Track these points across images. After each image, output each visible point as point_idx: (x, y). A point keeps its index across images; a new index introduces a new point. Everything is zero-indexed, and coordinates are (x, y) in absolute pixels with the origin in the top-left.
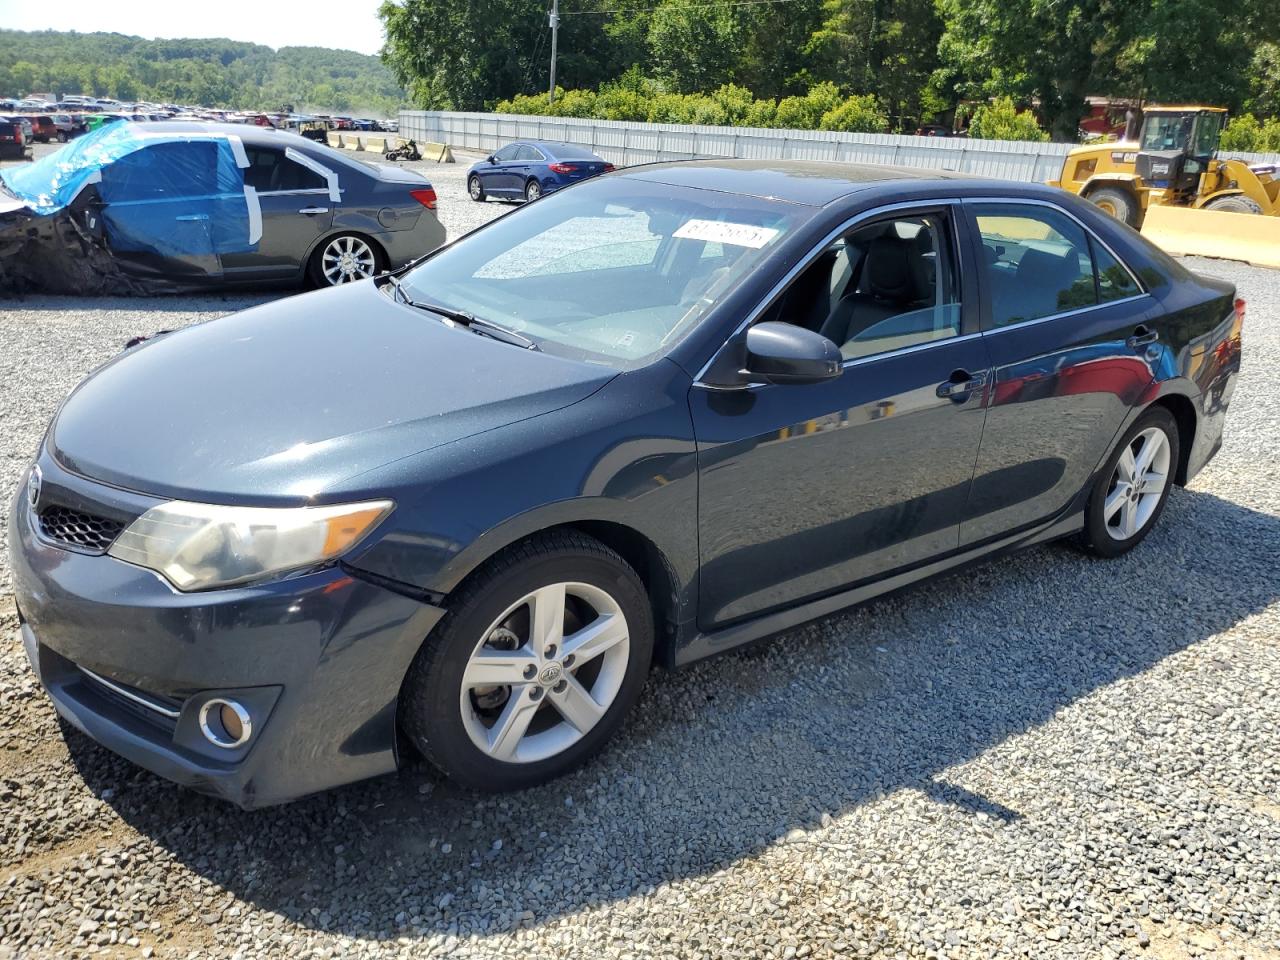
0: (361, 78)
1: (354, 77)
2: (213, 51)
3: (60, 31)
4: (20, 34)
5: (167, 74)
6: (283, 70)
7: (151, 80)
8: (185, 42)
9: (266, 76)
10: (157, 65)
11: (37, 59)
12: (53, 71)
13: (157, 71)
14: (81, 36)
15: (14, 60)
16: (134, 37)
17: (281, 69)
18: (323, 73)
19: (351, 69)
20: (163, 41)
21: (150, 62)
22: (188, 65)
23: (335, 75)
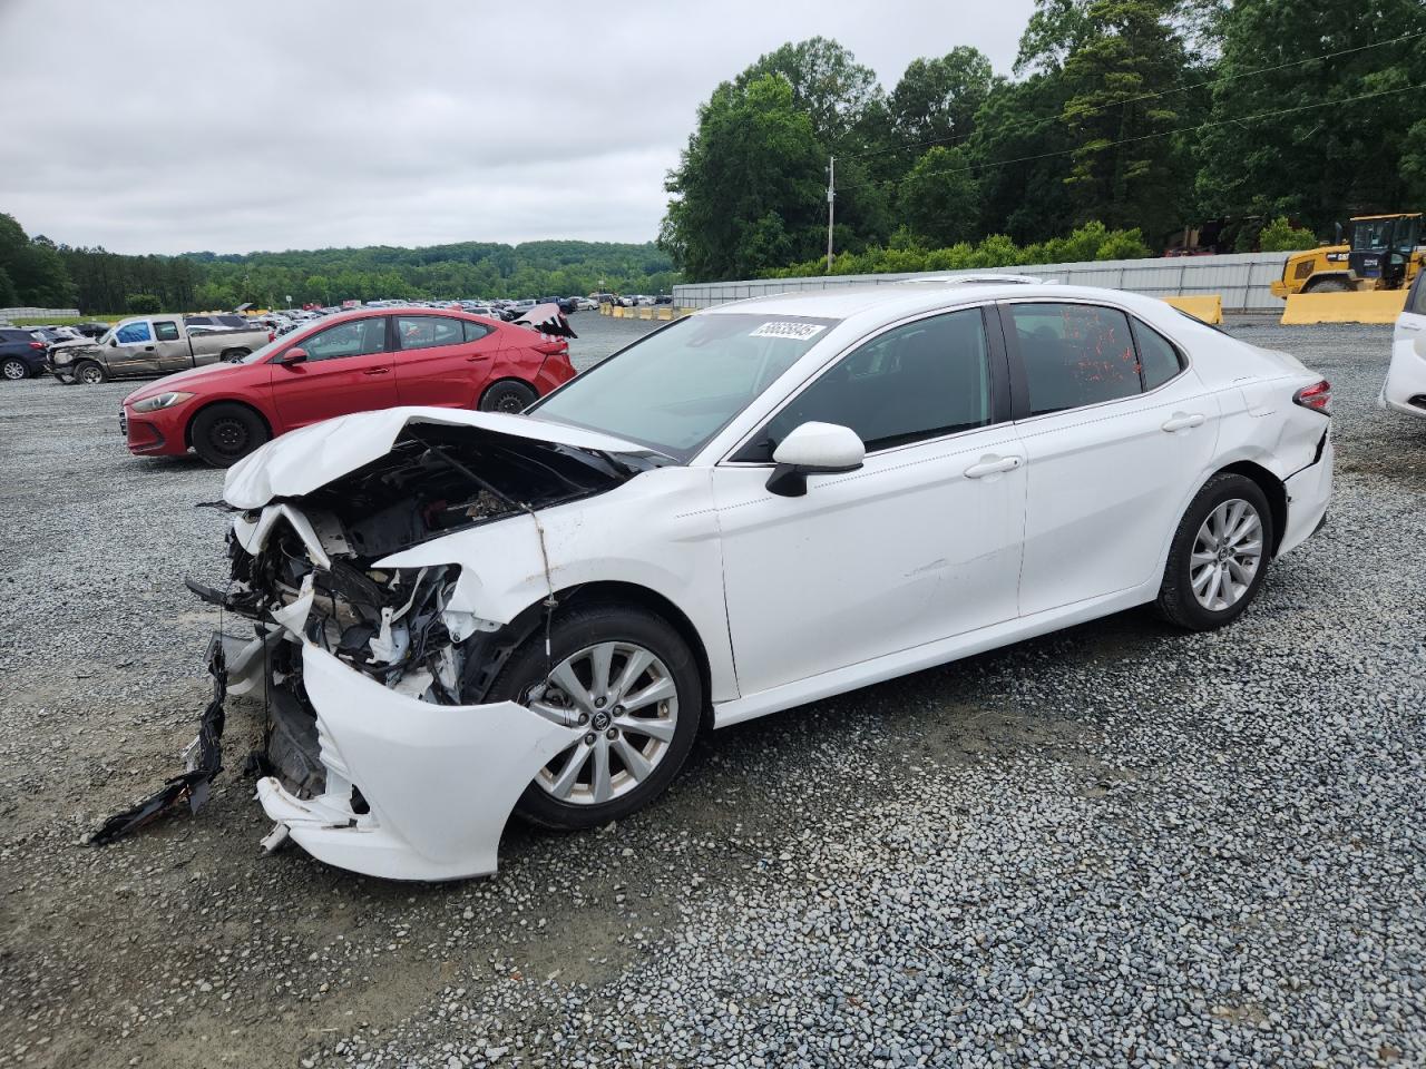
0: (588, 263)
1: (582, 262)
2: (463, 253)
3: (338, 248)
4: (306, 254)
5: (429, 276)
6: (523, 262)
7: (417, 283)
8: (440, 248)
9: (507, 269)
10: (420, 269)
11: (324, 273)
12: (339, 281)
13: (421, 274)
14: (355, 251)
15: (307, 274)
16: (399, 248)
17: (521, 263)
18: (555, 262)
19: (579, 256)
20: (422, 249)
21: (415, 267)
22: (445, 266)
23: (565, 262)
